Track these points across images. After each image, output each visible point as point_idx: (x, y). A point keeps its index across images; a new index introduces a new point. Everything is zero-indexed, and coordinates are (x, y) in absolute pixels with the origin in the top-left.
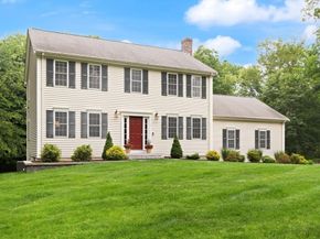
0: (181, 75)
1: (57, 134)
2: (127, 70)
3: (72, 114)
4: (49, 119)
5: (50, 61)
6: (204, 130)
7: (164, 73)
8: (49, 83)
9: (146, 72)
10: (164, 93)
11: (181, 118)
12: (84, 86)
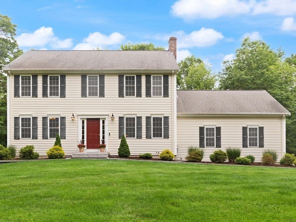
0: (139, 77)
1: (23, 136)
2: (84, 77)
3: (35, 119)
4: (16, 124)
5: (16, 77)
6: (167, 129)
7: (121, 77)
8: (16, 95)
9: (102, 76)
10: (121, 95)
11: (139, 118)
12: (45, 95)
